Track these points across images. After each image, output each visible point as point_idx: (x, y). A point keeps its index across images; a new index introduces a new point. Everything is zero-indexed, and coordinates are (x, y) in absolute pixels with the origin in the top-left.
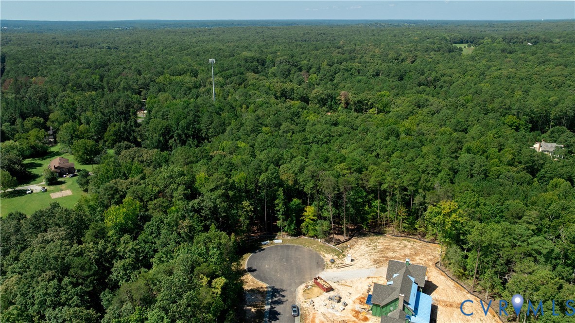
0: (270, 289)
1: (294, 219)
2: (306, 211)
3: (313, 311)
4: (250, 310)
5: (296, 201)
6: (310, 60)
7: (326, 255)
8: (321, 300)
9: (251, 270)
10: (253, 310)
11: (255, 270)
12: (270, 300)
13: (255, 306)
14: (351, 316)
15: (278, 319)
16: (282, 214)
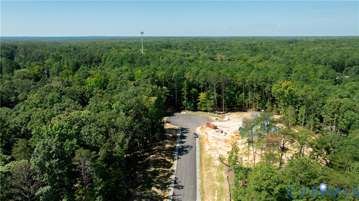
0: (180, 128)
1: (193, 100)
2: (200, 96)
3: (207, 136)
4: (169, 135)
5: (194, 90)
6: (198, 46)
7: (212, 117)
8: (211, 132)
9: (167, 122)
10: (170, 135)
11: (170, 122)
12: (181, 132)
13: (171, 134)
14: (229, 138)
15: (186, 138)
16: (186, 97)
